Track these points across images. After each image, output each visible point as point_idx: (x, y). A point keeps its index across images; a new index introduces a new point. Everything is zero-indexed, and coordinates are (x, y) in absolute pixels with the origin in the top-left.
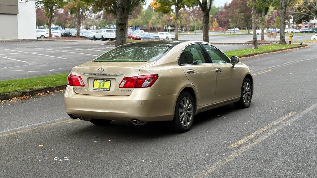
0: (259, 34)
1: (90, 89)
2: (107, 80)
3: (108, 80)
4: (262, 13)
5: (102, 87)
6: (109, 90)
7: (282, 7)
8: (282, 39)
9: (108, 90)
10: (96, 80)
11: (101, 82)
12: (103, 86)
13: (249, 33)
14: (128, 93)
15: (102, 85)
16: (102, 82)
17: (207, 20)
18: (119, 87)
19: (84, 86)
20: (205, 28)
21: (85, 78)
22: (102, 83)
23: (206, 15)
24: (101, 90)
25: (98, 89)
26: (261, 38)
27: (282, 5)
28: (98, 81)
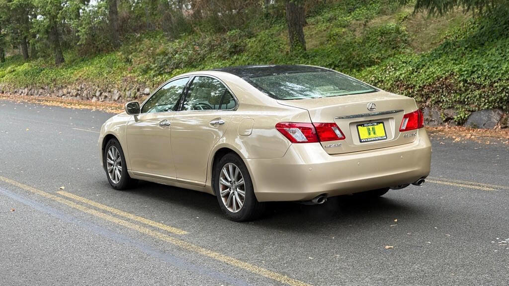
1: (356, 141)
2: (377, 123)
3: (379, 123)
5: (374, 136)
9: (385, 138)
10: (361, 125)
11: (369, 127)
12: (375, 133)
15: (372, 133)
16: (371, 127)
18: (400, 130)
19: (344, 137)
22: (371, 129)
24: (374, 140)
25: (367, 140)
28: (364, 126)
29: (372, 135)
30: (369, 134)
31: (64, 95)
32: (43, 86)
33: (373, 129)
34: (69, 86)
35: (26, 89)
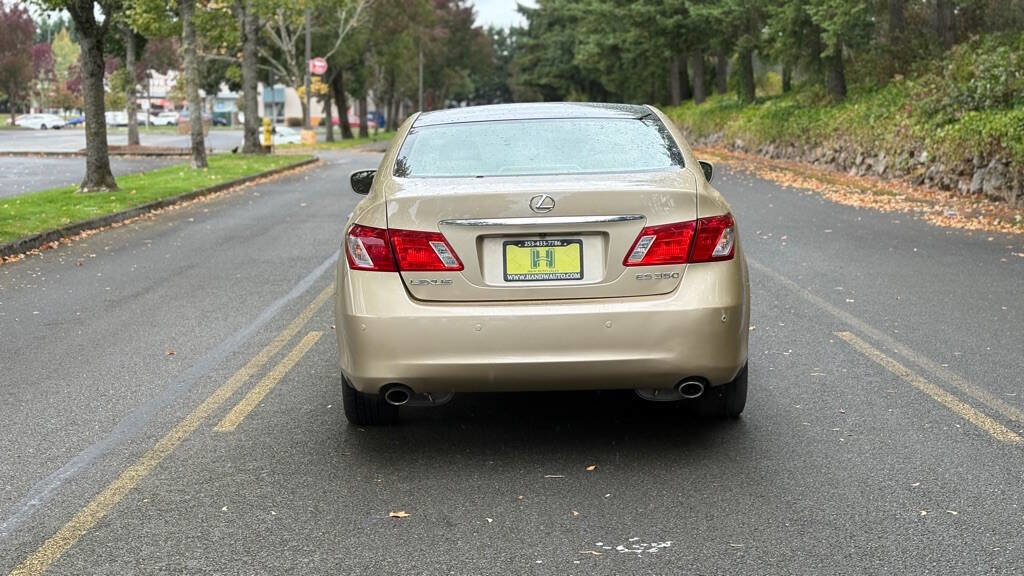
0: (46, 128)
1: (494, 277)
2: (563, 242)
3: (569, 242)
4: (125, 55)
5: (548, 270)
6: (582, 278)
7: (245, 35)
8: (251, 139)
9: (579, 276)
10: (516, 244)
12: (551, 264)
13: (13, 123)
14: (665, 285)
15: (543, 263)
16: (543, 251)
17: (99, 66)
18: (626, 263)
19: (461, 267)
20: (92, 93)
21: (462, 241)
22: (543, 254)
23: (93, 48)
24: (544, 280)
25: (522, 278)
26: (130, 139)
27: (244, 29)
28: (523, 246)
29: (543, 267)
30: (535, 264)
31: (817, 160)
32: (793, 140)
33: (549, 255)
34: (825, 143)
35: (772, 147)
